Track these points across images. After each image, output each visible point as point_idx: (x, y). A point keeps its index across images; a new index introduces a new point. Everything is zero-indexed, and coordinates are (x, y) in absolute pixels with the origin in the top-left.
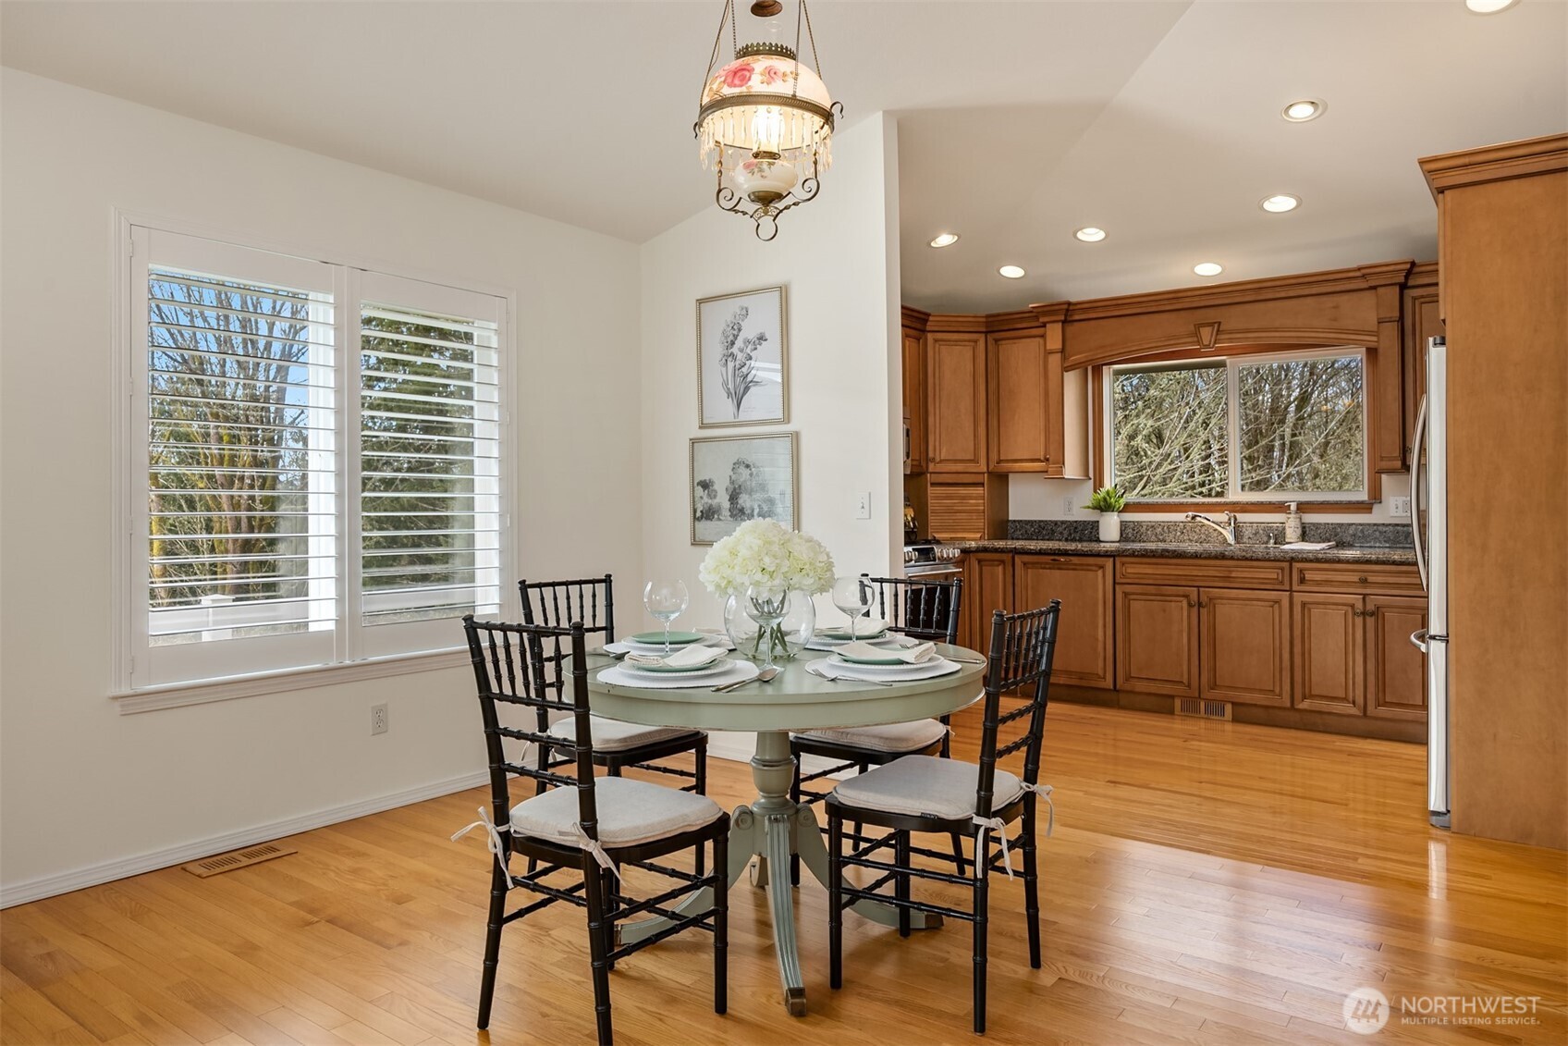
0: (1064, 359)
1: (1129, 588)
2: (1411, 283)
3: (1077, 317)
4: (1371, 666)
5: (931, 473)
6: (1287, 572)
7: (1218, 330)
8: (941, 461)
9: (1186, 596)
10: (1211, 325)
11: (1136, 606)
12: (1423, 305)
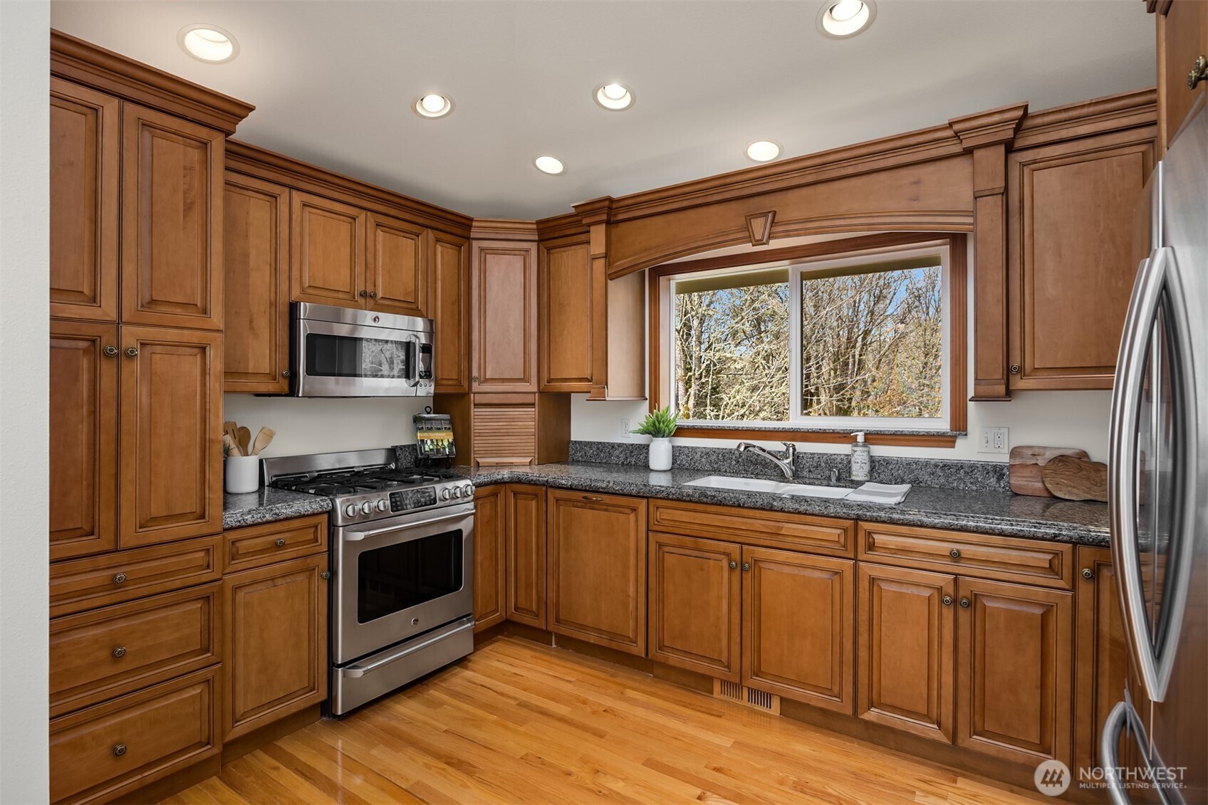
0: (609, 265)
1: (664, 538)
2: (1020, 143)
3: (621, 217)
4: (964, 676)
5: (475, 393)
6: (851, 533)
7: (773, 222)
8: (486, 380)
9: (728, 555)
10: (765, 215)
11: (670, 560)
12: (1034, 172)
